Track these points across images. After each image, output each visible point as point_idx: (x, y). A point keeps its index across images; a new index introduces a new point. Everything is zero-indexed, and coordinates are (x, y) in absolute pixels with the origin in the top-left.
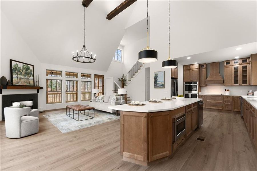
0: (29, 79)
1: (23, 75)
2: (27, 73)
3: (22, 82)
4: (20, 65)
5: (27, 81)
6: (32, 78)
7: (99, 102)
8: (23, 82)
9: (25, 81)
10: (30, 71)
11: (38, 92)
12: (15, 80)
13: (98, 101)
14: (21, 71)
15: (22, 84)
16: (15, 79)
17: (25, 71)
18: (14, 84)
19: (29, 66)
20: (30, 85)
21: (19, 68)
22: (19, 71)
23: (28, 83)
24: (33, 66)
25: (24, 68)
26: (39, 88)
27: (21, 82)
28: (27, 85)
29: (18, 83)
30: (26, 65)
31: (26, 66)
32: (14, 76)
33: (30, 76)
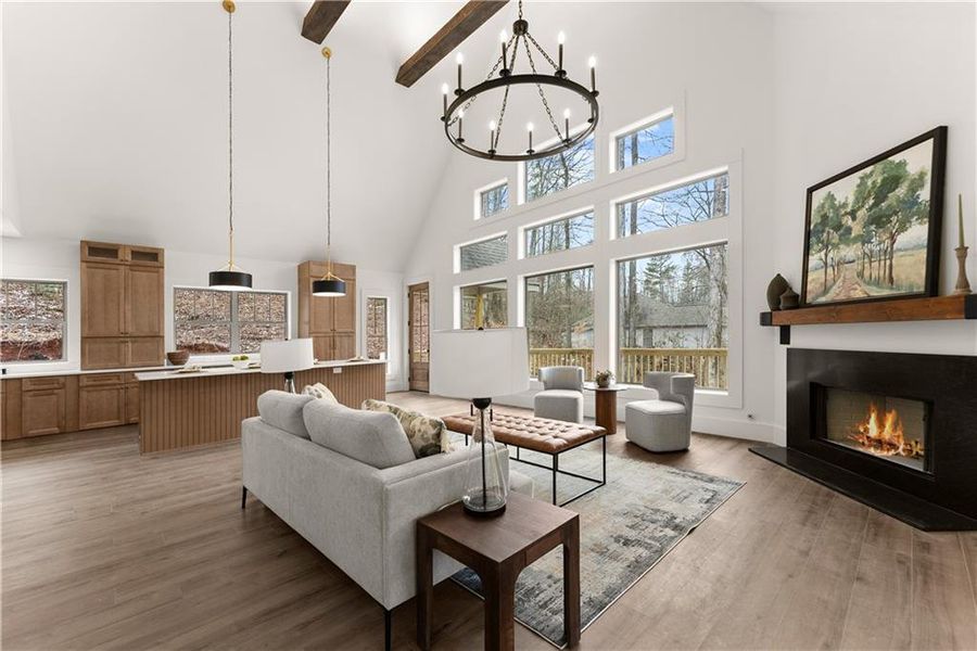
0: (889, 253)
1: (856, 239)
2: (879, 220)
3: (844, 281)
4: (847, 190)
5: (876, 270)
6: (915, 233)
8: (848, 282)
9: (861, 275)
10: (901, 191)
12: (815, 282)
14: (845, 220)
15: (842, 297)
16: (817, 275)
17: (870, 209)
18: (808, 302)
20: (895, 292)
21: (838, 209)
22: (838, 227)
23: (877, 283)
25: (861, 198)
27: (839, 283)
28: (875, 292)
29: (826, 291)
31: (876, 176)
32: (814, 260)
33: (903, 228)
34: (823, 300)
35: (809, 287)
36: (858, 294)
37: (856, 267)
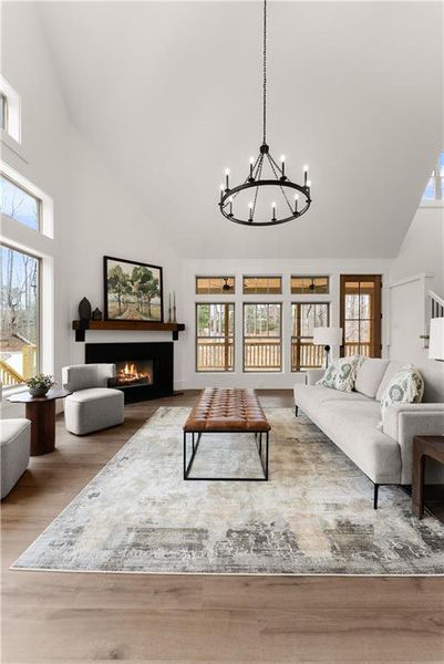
0: (149, 304)
1: (134, 294)
2: (143, 289)
3: (130, 311)
4: (128, 270)
5: (144, 309)
6: (156, 300)
7: (333, 387)
8: (132, 312)
9: (138, 309)
10: (151, 282)
11: (176, 337)
12: (113, 307)
13: (330, 382)
14: (128, 283)
15: (130, 318)
16: (113, 304)
17: (140, 283)
18: (110, 316)
19: (149, 269)
20: (151, 320)
21: (124, 276)
22: (125, 285)
23: (145, 315)
24: (160, 268)
25: (136, 277)
26: (177, 329)
27: (128, 311)
28: (145, 319)
29: (120, 314)
30: (142, 268)
31: (141, 271)
32: (111, 296)
33: (152, 297)
34: (119, 318)
35: (109, 310)
36: (137, 318)
37: (136, 306)
